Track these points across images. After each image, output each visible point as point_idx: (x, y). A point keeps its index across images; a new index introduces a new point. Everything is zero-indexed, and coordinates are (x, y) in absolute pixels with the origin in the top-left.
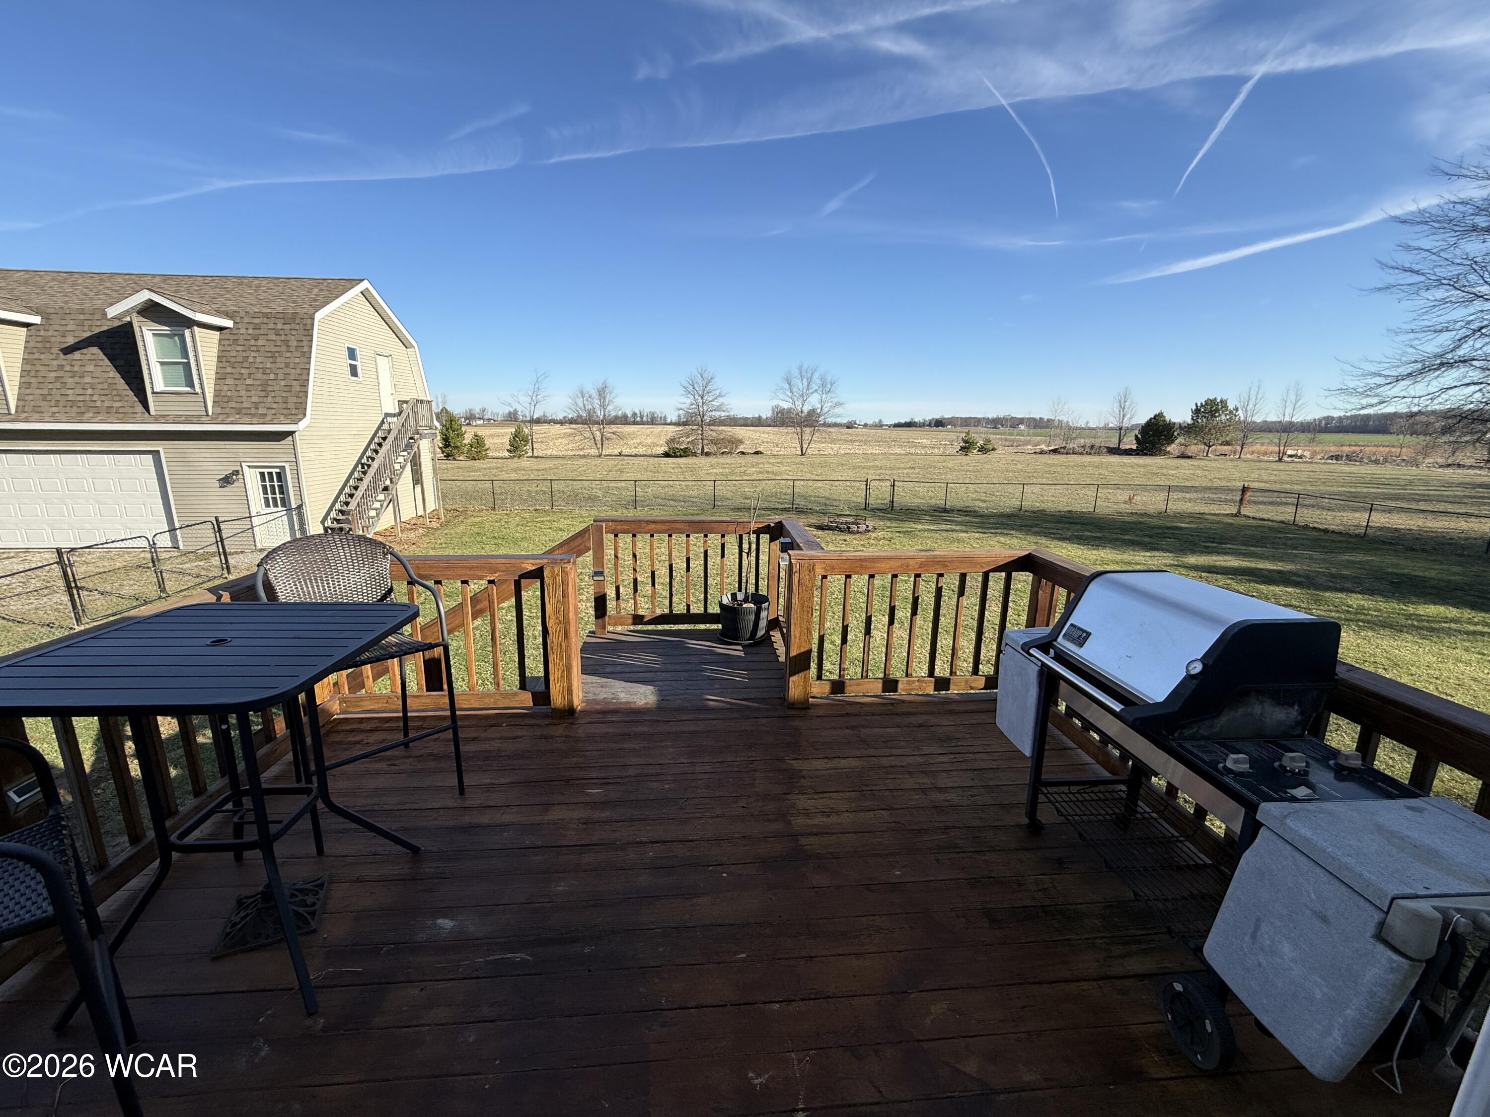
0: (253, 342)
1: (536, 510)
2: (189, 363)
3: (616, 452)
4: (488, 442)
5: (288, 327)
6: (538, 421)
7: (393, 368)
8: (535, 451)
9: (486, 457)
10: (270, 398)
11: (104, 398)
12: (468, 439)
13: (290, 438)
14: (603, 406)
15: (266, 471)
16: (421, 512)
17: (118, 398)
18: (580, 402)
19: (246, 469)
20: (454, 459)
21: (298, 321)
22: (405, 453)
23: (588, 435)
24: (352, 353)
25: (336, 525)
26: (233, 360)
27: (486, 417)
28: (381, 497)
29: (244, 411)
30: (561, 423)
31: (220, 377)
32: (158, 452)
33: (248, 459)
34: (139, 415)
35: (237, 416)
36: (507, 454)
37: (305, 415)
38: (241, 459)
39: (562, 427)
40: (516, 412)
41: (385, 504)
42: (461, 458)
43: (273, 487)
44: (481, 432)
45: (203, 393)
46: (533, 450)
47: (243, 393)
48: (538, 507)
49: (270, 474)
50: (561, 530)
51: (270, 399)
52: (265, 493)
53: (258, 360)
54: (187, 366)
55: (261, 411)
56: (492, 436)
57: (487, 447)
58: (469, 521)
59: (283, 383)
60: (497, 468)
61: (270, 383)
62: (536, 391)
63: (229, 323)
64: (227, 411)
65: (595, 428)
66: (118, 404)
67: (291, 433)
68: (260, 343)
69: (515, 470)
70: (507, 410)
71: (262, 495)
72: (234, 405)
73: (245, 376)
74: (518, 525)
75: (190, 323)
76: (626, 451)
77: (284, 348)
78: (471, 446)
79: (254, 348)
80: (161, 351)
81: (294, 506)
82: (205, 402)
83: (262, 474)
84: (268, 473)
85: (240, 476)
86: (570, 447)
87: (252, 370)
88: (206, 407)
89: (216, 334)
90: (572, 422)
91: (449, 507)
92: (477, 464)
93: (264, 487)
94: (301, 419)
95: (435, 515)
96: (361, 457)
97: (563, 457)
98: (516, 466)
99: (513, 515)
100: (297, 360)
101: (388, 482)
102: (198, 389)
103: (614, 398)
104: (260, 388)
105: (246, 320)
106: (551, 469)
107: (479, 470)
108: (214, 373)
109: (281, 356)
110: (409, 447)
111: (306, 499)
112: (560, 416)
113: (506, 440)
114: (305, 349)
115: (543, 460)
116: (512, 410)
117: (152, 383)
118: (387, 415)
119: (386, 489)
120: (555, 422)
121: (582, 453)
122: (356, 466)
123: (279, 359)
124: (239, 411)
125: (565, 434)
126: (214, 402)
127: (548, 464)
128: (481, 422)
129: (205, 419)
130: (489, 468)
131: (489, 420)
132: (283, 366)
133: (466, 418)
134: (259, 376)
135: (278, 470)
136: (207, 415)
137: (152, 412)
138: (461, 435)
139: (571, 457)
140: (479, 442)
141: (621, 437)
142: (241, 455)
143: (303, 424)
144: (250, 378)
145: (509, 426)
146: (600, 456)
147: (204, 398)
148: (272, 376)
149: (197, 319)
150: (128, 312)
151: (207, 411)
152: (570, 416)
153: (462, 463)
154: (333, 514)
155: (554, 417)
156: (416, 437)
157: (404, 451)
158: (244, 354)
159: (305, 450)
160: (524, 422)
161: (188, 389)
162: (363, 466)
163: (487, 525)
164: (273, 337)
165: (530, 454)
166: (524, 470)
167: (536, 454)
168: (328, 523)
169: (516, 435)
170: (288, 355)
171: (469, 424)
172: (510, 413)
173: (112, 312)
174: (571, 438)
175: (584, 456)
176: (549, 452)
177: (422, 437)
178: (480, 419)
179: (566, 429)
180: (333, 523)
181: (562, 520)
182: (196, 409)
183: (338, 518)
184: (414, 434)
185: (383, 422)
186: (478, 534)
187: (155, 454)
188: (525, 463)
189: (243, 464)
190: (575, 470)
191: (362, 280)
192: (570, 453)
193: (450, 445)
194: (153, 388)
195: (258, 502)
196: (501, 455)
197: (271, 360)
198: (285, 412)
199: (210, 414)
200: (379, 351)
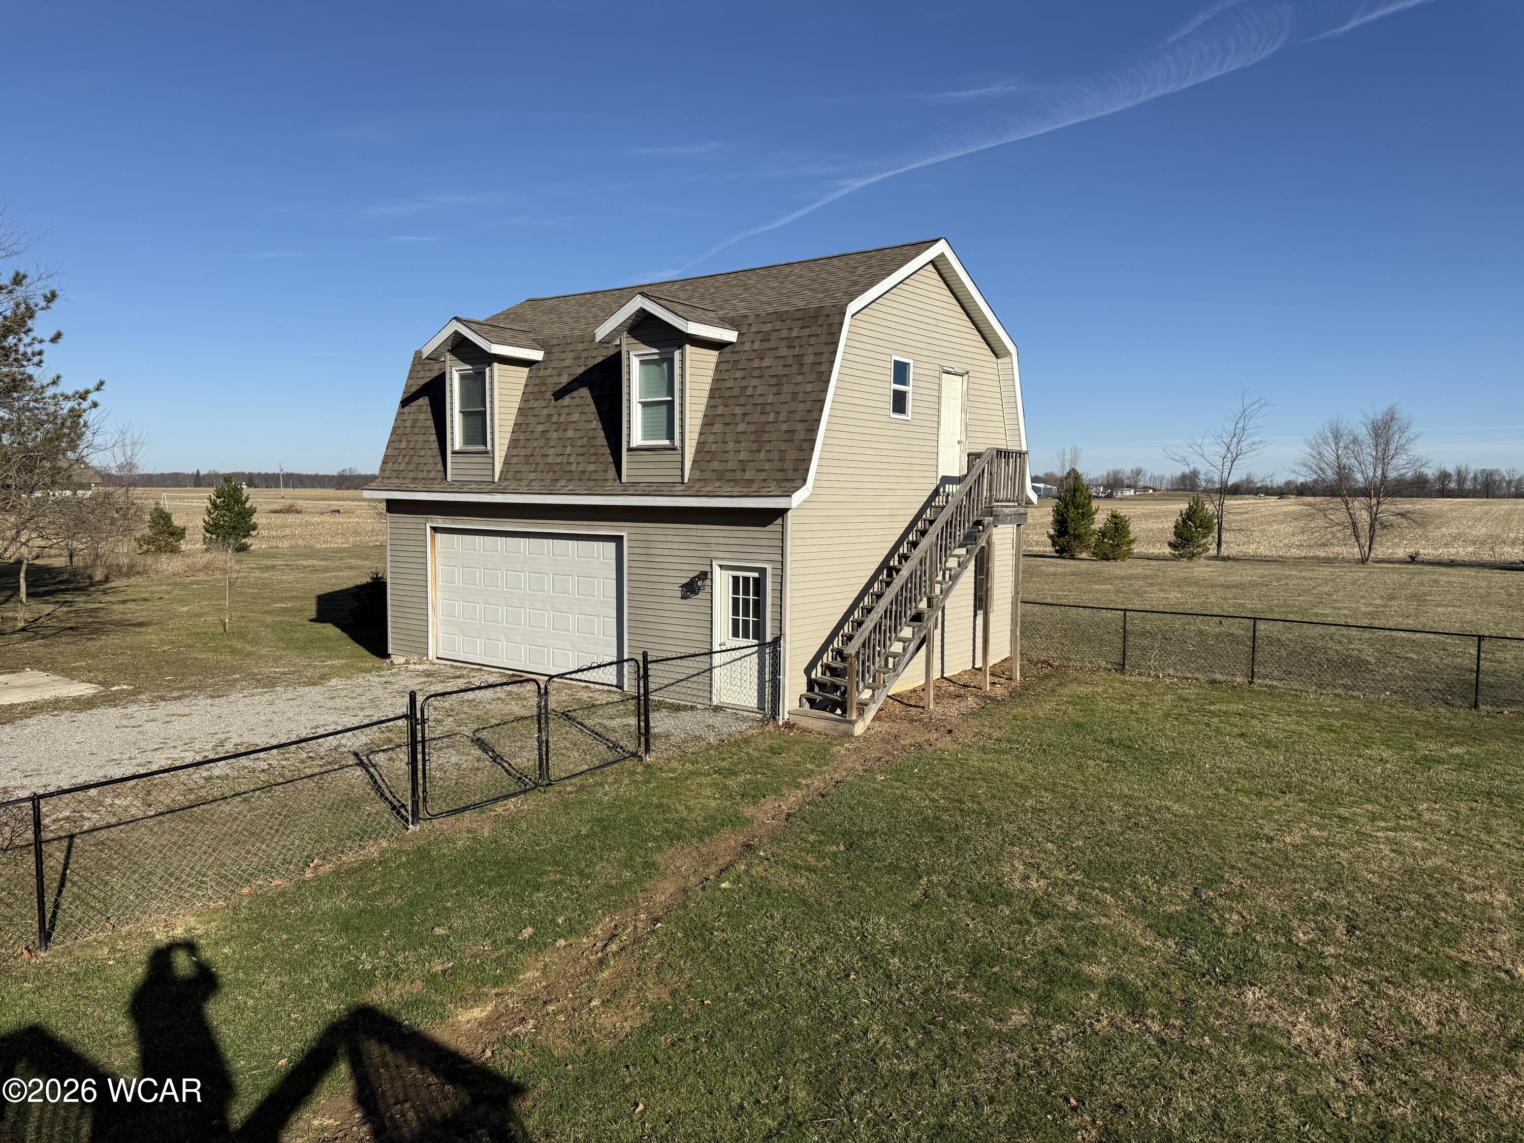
0: (756, 363)
1: (1213, 682)
2: (672, 402)
3: (1401, 553)
4: (1135, 529)
5: (807, 332)
6: (1236, 490)
7: (968, 396)
8: (1224, 546)
9: (1129, 554)
10: (763, 452)
11: (580, 459)
12: (1100, 521)
13: (779, 521)
14: (1383, 459)
15: (741, 574)
16: (979, 664)
17: (593, 459)
18: (1329, 453)
19: (717, 570)
20: (1073, 558)
21: (821, 320)
22: (962, 551)
23: (1341, 516)
24: (901, 372)
25: (828, 678)
26: (728, 393)
27: (1141, 483)
28: (907, 632)
29: (728, 475)
30: (1281, 492)
31: (708, 422)
32: (621, 538)
33: (721, 555)
34: (609, 483)
35: (718, 484)
36: (1167, 550)
37: (805, 480)
38: (714, 554)
39: (1285, 502)
40: (1195, 474)
41: (912, 646)
42: (1084, 555)
43: (746, 602)
44: (1124, 510)
45: (683, 448)
46: (1219, 545)
47: (731, 446)
48: (1218, 677)
49: (746, 580)
50: (1269, 744)
51: (762, 455)
52: (735, 612)
53: (759, 392)
54: (670, 404)
55: (749, 475)
56: (1146, 516)
57: (1132, 537)
58: (1067, 691)
59: (784, 427)
60: (1145, 577)
61: (768, 428)
62: (1239, 434)
63: (731, 336)
64: (707, 475)
65: (1358, 504)
66: (592, 468)
67: (782, 512)
68: (766, 362)
69: (1179, 584)
70: (1178, 470)
71: (731, 616)
72: (715, 465)
73: (738, 419)
74: (1168, 715)
75: (683, 339)
76: (1427, 552)
77: (795, 368)
78: (1104, 536)
79: (757, 373)
80: (646, 389)
81: (769, 639)
82: (683, 463)
83: (736, 579)
84: (744, 578)
85: (708, 582)
86: (1296, 540)
87: (749, 408)
88: (682, 470)
89: (712, 356)
90: (1301, 491)
91: (1034, 656)
92: (1109, 567)
93: (735, 602)
94: (797, 489)
95: (1001, 672)
96: (890, 556)
97: (1280, 561)
98: (1181, 575)
99: (1159, 688)
100: (809, 388)
101: (923, 605)
102: (677, 443)
103: (1408, 442)
104: (753, 437)
105: (754, 329)
106: (1253, 585)
107: (1109, 579)
108: (701, 415)
109: (788, 383)
110: (970, 539)
111: (788, 631)
112: (1280, 480)
113: (1169, 525)
114: (823, 368)
115: (1237, 566)
116: (1187, 470)
117: (629, 435)
118: (946, 480)
119: (918, 618)
120: (1268, 491)
121: (1321, 553)
122: (879, 571)
123: (786, 388)
124: (720, 476)
125: (1286, 514)
126: (694, 461)
127: (1247, 574)
128: (1132, 492)
129: (679, 488)
130: (1130, 577)
131: (1146, 488)
132: (788, 398)
133: (1106, 487)
134: (756, 417)
135: (756, 575)
136: (683, 483)
137: (624, 479)
138: (1088, 515)
139: (1298, 562)
140: (1118, 526)
141: (1421, 521)
142: (714, 547)
143: (798, 498)
144: (743, 421)
145: (1177, 499)
146: (1363, 561)
147: (683, 455)
148: (771, 417)
149: (690, 331)
150: (616, 332)
151: (682, 477)
152: (1301, 480)
153: (1083, 565)
154: (827, 658)
155: (1268, 483)
156: (988, 520)
157: (960, 546)
158: (744, 383)
159: (798, 542)
160: (1207, 491)
161: (667, 442)
162: (887, 570)
163: (1102, 704)
164: (784, 352)
165: (1213, 552)
166: (1196, 584)
167: (1224, 552)
168: (817, 673)
169: (1189, 516)
170: (799, 379)
171: (1109, 497)
172: (1184, 477)
173: (601, 333)
174: (1302, 523)
175: (1328, 561)
176: (1251, 549)
177: (998, 519)
178: (1129, 487)
179: (1290, 505)
180: (824, 673)
181: (1274, 717)
182: (669, 475)
183: (834, 665)
184: (984, 514)
185: (936, 493)
186: (1079, 726)
187: (618, 540)
188: (1201, 569)
189: (714, 563)
190: (1308, 592)
191: (937, 241)
192: (1295, 552)
193: (1067, 533)
194: (629, 442)
195: (724, 629)
196: (1156, 551)
197: (775, 389)
198: (779, 475)
199: (686, 481)
200: (948, 365)
